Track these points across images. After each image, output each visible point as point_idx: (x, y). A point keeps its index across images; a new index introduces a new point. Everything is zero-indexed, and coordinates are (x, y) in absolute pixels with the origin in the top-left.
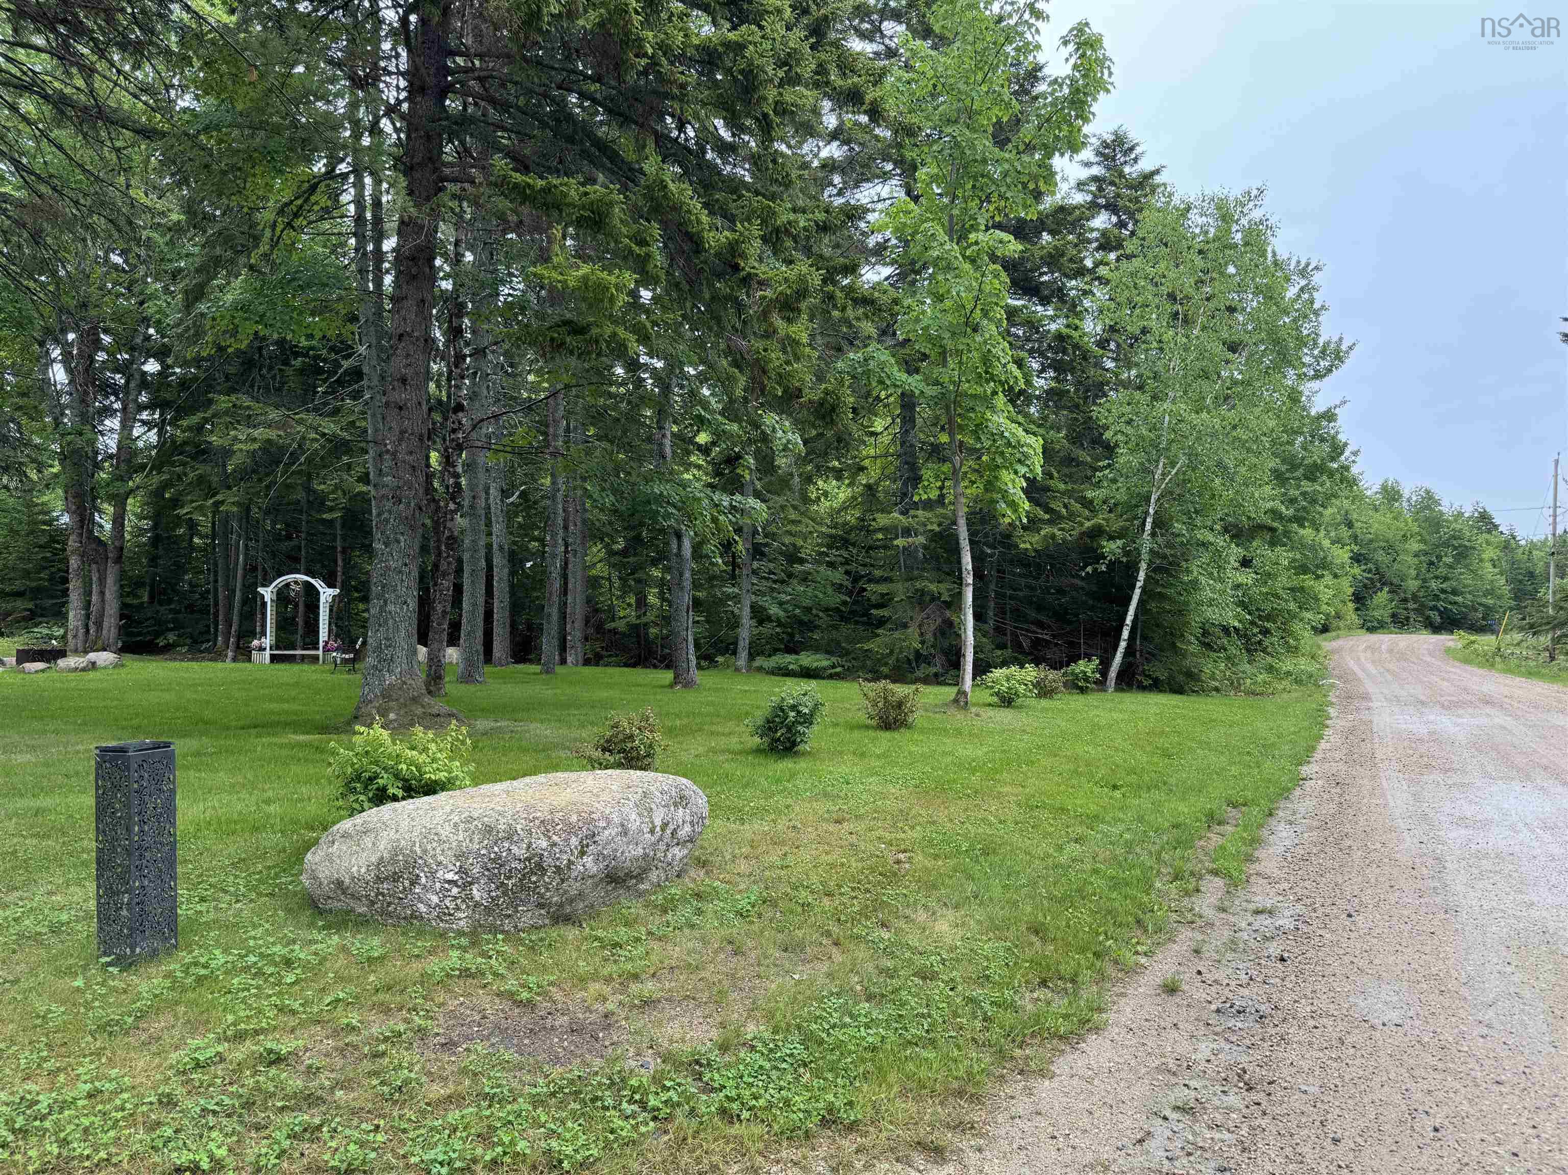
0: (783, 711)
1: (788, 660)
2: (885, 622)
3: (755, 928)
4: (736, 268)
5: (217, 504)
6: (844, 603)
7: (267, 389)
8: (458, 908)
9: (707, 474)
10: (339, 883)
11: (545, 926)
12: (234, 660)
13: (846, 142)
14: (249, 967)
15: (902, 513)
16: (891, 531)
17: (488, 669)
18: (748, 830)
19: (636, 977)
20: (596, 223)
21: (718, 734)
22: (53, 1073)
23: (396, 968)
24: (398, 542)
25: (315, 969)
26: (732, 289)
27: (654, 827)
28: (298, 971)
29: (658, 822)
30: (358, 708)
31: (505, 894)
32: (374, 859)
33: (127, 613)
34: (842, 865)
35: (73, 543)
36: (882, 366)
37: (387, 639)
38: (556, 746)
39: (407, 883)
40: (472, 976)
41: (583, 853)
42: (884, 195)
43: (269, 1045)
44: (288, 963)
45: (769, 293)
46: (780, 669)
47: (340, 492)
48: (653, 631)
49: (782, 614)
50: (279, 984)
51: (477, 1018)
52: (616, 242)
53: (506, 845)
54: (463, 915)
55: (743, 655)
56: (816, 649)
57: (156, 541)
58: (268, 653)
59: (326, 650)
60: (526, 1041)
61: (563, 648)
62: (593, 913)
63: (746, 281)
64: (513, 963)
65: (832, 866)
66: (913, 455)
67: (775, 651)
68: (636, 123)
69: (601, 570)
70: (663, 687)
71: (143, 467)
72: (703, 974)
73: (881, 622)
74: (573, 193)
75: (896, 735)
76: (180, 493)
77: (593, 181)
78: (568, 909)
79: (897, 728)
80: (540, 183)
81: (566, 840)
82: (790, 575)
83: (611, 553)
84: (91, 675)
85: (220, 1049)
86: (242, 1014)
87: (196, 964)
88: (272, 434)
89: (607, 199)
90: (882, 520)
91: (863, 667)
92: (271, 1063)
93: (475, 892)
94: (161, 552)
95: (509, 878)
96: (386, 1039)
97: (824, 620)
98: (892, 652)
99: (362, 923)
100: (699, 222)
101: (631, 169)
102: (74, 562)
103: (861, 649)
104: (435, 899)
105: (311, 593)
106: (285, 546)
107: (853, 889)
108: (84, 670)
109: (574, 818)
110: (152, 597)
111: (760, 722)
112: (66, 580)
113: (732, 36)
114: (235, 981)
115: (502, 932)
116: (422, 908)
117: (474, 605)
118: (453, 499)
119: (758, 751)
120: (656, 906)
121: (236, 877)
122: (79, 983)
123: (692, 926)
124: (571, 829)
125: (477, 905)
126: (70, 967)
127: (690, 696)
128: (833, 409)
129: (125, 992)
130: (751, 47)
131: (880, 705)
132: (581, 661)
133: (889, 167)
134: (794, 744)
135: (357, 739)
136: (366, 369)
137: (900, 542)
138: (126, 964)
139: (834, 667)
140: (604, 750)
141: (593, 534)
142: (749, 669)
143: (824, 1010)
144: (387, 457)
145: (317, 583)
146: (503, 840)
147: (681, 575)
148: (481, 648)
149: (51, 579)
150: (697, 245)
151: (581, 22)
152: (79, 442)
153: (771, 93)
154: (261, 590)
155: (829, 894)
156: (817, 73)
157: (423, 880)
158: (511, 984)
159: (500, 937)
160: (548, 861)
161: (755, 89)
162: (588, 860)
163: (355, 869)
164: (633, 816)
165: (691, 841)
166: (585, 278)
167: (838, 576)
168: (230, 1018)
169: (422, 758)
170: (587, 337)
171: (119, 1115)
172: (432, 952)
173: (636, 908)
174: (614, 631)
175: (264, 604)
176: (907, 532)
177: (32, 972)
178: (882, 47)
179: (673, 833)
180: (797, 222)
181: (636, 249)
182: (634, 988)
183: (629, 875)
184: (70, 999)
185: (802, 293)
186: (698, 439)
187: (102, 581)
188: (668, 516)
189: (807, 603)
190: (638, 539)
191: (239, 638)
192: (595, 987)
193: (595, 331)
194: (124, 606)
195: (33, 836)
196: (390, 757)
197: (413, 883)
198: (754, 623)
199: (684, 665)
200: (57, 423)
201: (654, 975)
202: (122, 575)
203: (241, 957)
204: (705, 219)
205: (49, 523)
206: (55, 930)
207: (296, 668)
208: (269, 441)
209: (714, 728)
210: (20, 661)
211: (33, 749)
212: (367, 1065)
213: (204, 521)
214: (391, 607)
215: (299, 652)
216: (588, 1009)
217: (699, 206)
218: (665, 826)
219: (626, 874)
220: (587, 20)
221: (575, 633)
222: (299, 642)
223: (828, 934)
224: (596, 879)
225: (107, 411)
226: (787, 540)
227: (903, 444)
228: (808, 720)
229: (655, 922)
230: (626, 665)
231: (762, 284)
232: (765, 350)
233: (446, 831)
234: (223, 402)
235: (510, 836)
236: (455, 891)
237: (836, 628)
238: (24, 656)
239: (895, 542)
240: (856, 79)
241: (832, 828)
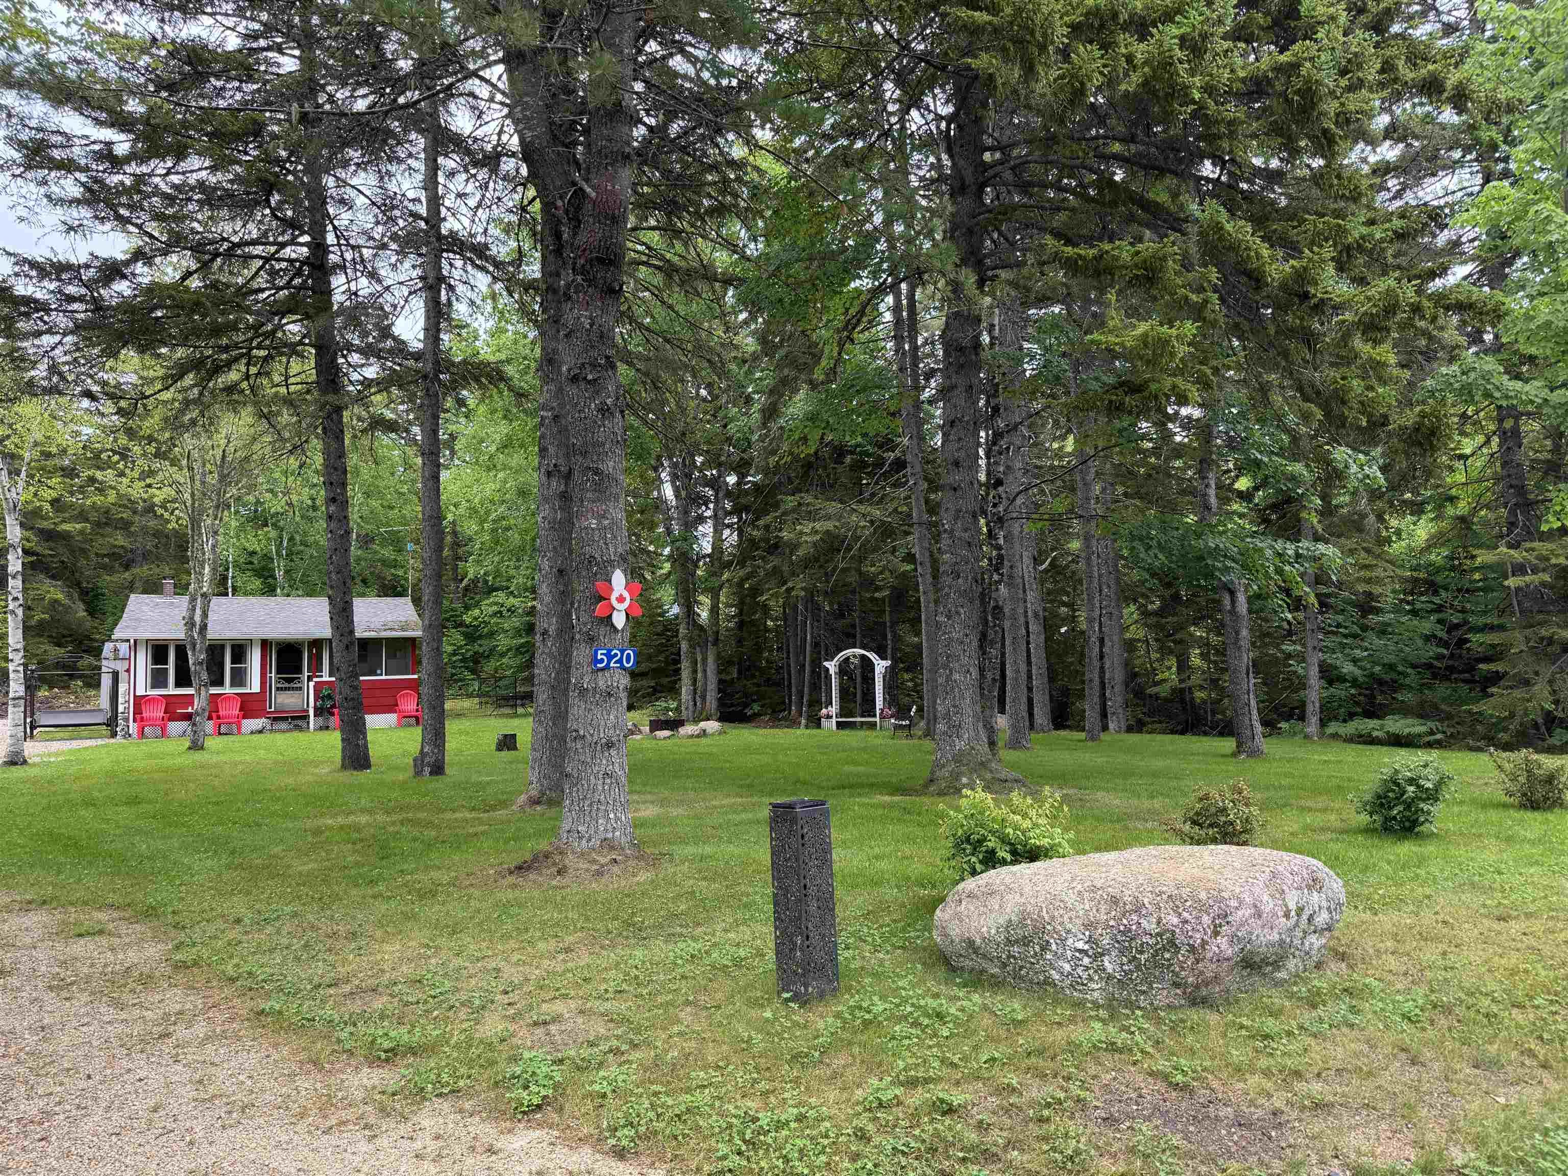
0: (1398, 785)
1: (1370, 725)
2: (1501, 678)
3: (1431, 1033)
4: (1306, 296)
5: (789, 590)
6: (1440, 657)
7: (823, 485)
8: (1091, 979)
9: (1251, 522)
10: (971, 943)
11: (1181, 1006)
12: (807, 727)
13: (1402, 139)
14: (905, 1018)
15: (1510, 546)
16: (1501, 570)
17: (1033, 736)
18: (1387, 920)
19: (1298, 1074)
20: (1149, 279)
21: (1310, 809)
22: (765, 1094)
23: (1039, 1034)
24: (958, 613)
25: (966, 1026)
26: (1302, 319)
27: (1289, 911)
28: (951, 1025)
29: (1292, 906)
30: (933, 772)
31: (1138, 968)
32: (1001, 921)
33: (723, 686)
34: (1526, 971)
35: (682, 631)
36: (1486, 377)
37: (955, 706)
38: (1129, 816)
39: (1037, 948)
40: (1120, 1051)
41: (1216, 934)
42: (1452, 187)
43: (941, 1095)
44: (940, 1016)
45: (1348, 316)
46: (1361, 736)
47: (887, 573)
48: (1199, 695)
49: (1358, 672)
50: (935, 1035)
51: (1134, 1095)
52: (1172, 294)
53: (1135, 917)
54: (1095, 986)
55: (1314, 720)
56: (1405, 711)
57: (741, 625)
58: (834, 720)
59: (882, 717)
60: (1191, 1128)
61: (1104, 715)
62: (1230, 1001)
63: (1319, 307)
64: (1158, 1042)
65: (1513, 972)
66: (1522, 477)
67: (1351, 716)
68: (1176, 174)
69: (1136, 632)
70: (1223, 756)
71: (730, 563)
72: (1380, 1082)
73: (1496, 678)
74: (1125, 254)
75: (1550, 816)
76: (759, 583)
77: (1140, 240)
78: (1204, 992)
79: (1550, 808)
80: (1092, 252)
81: (1197, 918)
82: (1365, 628)
83: (1145, 613)
84: (704, 741)
85: (897, 1092)
86: (910, 1061)
87: (860, 1008)
88: (829, 525)
89: (1160, 254)
90: (1483, 557)
91: (1473, 734)
92: (944, 1114)
93: (1106, 964)
94: (745, 635)
95: (1142, 952)
96: (1048, 1105)
97: (1412, 678)
98: (1512, 715)
99: (996, 984)
100: (1259, 256)
101: (1178, 219)
102: (684, 646)
103: (1469, 712)
104: (1067, 967)
105: (867, 665)
106: (840, 624)
107: (1551, 1002)
108: (698, 736)
109: (1203, 895)
110: (740, 672)
111: (1368, 797)
112: (678, 662)
113: (1284, 58)
114: (897, 1028)
115: (1139, 1008)
116: (1056, 976)
117: (1017, 671)
118: (997, 570)
119: (1368, 831)
120: (1300, 999)
121: (869, 928)
122: (768, 1014)
123: (1351, 1026)
124: (1203, 908)
125: (1110, 977)
126: (757, 999)
127: (1259, 768)
128: (1433, 433)
129: (805, 1027)
130: (1308, 64)
131: (1522, 779)
132: (1124, 728)
133: (1457, 154)
134: (1415, 823)
135: (963, 802)
136: (909, 458)
137: (1512, 582)
138: (802, 1000)
139: (1432, 733)
140: (1194, 823)
141: (1128, 594)
142: (1322, 735)
143: (1553, 1145)
144: (945, 536)
145: (872, 656)
146: (1131, 912)
147: (1237, 633)
148: (1025, 714)
149: (667, 663)
150: (1258, 280)
151: (1123, 87)
152: (685, 546)
153: (1331, 107)
154: (826, 664)
155: (1520, 1006)
156: (1382, 71)
157: (1054, 947)
158: (1162, 1065)
159: (1139, 1013)
160: (1180, 939)
161: (1313, 105)
162: (1222, 941)
163: (985, 929)
164: (1266, 898)
165: (1329, 929)
166: (1145, 335)
167: (1427, 625)
168: (901, 1064)
169: (1027, 824)
170: (1146, 394)
171: (826, 1142)
172: (1072, 1020)
173: (1278, 999)
174: (1157, 697)
175: (828, 677)
176: (1520, 569)
177: (730, 999)
178: (1439, 25)
179: (1310, 919)
180: (1371, 235)
181: (1194, 297)
182: (1299, 1086)
183: (1265, 962)
184: (764, 1027)
185: (1391, 309)
186: (1236, 486)
187: (704, 660)
188: (1227, 569)
189: (1392, 658)
190: (1176, 597)
191: (810, 705)
192: (1254, 1080)
193: (1153, 387)
194: (720, 681)
195: (705, 879)
196: (994, 820)
197: (1043, 949)
198: (1323, 683)
199: (1248, 733)
200: (669, 531)
201: (1319, 1075)
202: (718, 656)
203: (898, 1006)
204: (1265, 253)
205: (662, 615)
206: (738, 963)
207: (861, 733)
208: (828, 532)
209: (1302, 803)
210: (652, 731)
211: (681, 803)
212: (1034, 1129)
213: (776, 606)
214: (956, 676)
215: (859, 719)
216: (1252, 1103)
217: (1258, 241)
218: (1300, 910)
219: (1262, 960)
220: (1129, 83)
221: (1116, 698)
222: (858, 710)
223: (1531, 1054)
224: (1232, 963)
225: (701, 519)
226: (1361, 588)
227: (1504, 465)
228: (1433, 796)
229: (1307, 1016)
230: (1173, 732)
231: (1338, 308)
232: (1343, 378)
233: (1071, 899)
234: (790, 502)
235: (1138, 908)
236: (1086, 961)
237: (1430, 687)
238: (656, 725)
239: (1506, 583)
240: (1431, 67)
241: (1496, 926)
